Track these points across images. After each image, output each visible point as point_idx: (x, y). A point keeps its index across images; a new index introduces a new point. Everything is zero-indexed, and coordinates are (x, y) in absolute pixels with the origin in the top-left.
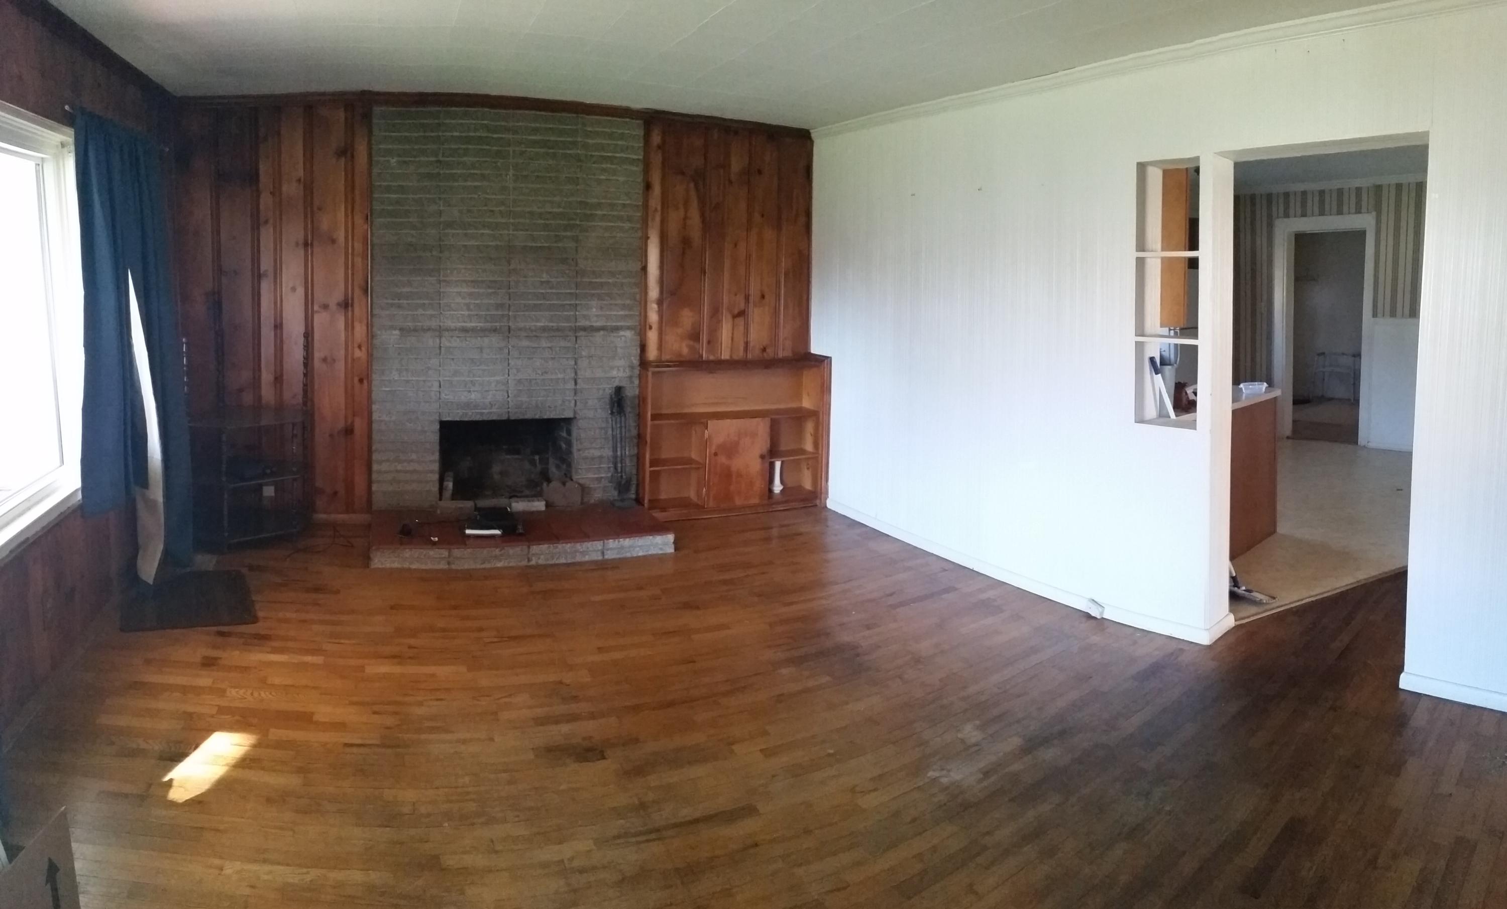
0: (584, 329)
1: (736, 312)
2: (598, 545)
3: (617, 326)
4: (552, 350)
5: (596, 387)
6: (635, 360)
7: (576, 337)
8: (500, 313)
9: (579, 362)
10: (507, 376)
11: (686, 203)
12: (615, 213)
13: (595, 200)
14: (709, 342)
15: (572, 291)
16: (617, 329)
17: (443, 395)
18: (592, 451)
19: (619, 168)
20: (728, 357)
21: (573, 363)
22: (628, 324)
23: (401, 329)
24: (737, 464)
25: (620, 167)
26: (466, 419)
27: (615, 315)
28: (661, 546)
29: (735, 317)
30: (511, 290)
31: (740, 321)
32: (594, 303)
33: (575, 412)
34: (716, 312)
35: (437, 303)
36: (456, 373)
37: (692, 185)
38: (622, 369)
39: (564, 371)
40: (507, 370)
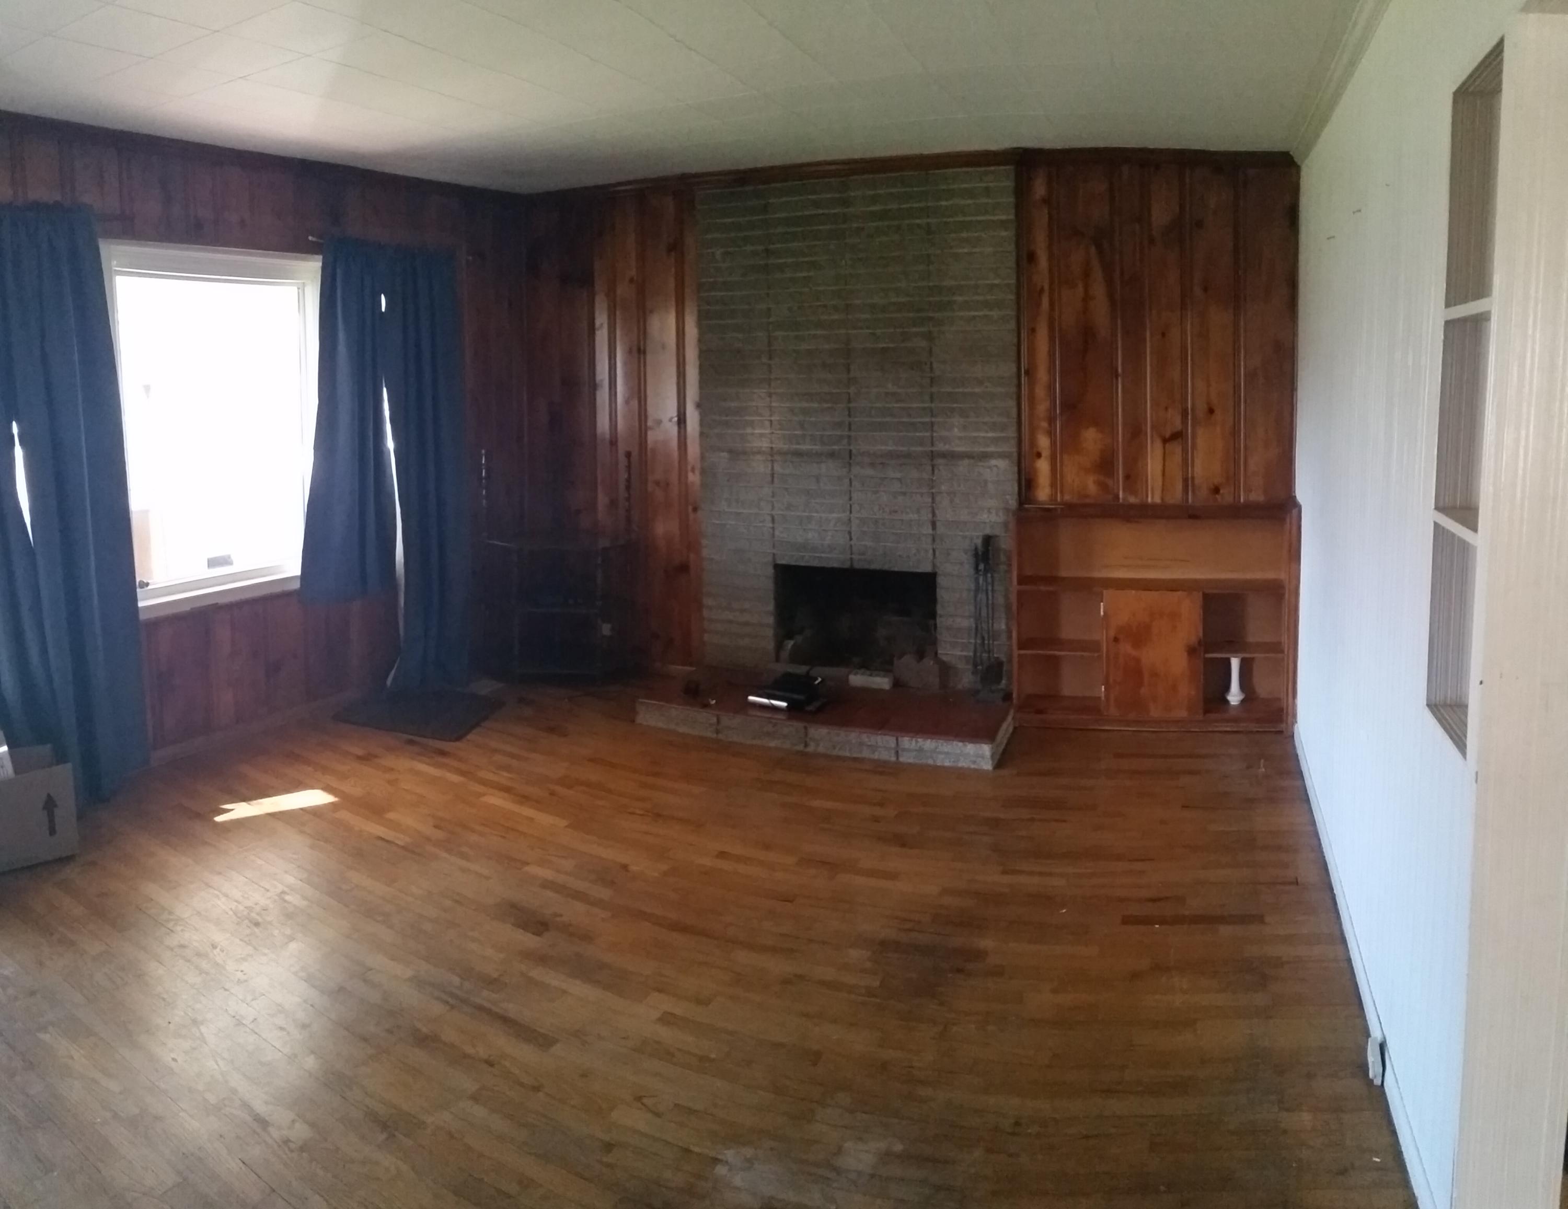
0: (943, 455)
1: (1168, 435)
2: (890, 741)
3: (986, 452)
4: (901, 483)
5: (961, 533)
6: (1012, 500)
7: (933, 467)
8: (839, 433)
9: (938, 499)
10: (848, 513)
11: (1087, 274)
12: (980, 298)
13: (953, 283)
14: (1127, 477)
15: (926, 405)
16: (985, 456)
17: (777, 533)
18: (958, 620)
19: (983, 235)
20: (1158, 500)
21: (930, 500)
22: (1000, 450)
23: (730, 451)
24: (1150, 656)
25: (986, 234)
26: (802, 564)
27: (984, 437)
28: (974, 759)
29: (1165, 441)
30: (851, 405)
31: (1176, 448)
32: (957, 420)
33: (934, 565)
34: (1136, 432)
35: (768, 420)
36: (789, 507)
37: (1093, 250)
38: (994, 512)
39: (918, 511)
40: (849, 506)
